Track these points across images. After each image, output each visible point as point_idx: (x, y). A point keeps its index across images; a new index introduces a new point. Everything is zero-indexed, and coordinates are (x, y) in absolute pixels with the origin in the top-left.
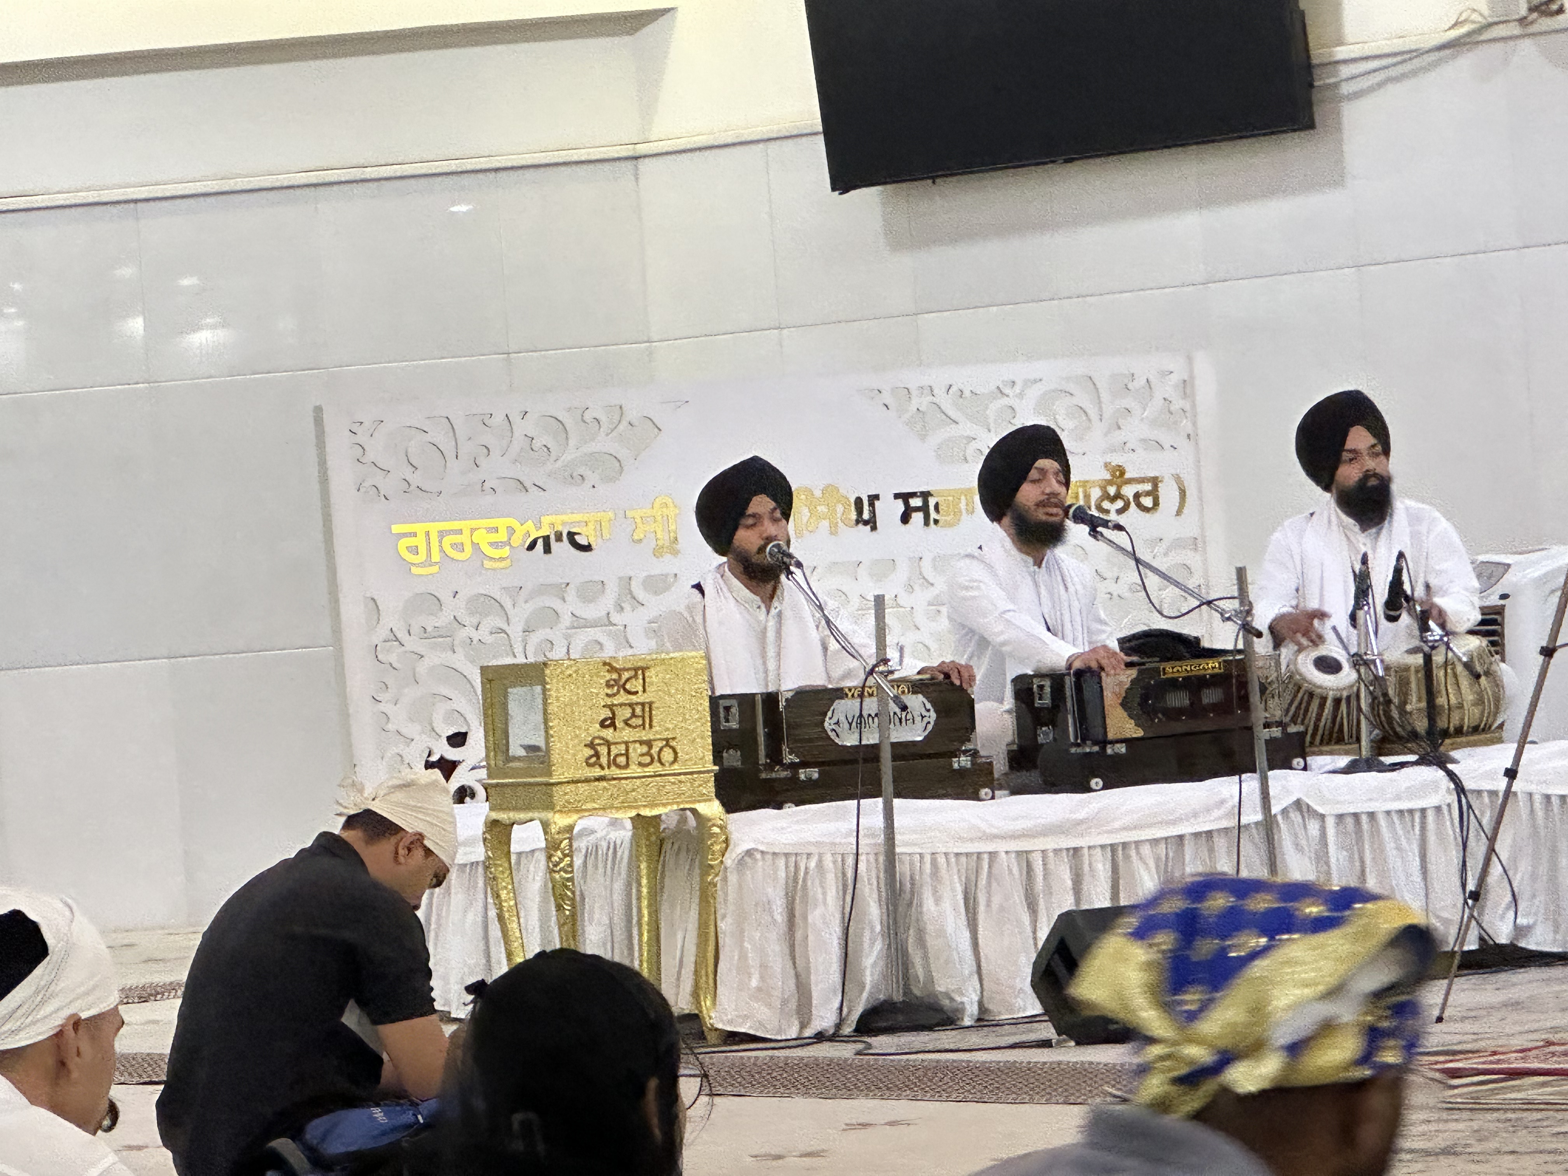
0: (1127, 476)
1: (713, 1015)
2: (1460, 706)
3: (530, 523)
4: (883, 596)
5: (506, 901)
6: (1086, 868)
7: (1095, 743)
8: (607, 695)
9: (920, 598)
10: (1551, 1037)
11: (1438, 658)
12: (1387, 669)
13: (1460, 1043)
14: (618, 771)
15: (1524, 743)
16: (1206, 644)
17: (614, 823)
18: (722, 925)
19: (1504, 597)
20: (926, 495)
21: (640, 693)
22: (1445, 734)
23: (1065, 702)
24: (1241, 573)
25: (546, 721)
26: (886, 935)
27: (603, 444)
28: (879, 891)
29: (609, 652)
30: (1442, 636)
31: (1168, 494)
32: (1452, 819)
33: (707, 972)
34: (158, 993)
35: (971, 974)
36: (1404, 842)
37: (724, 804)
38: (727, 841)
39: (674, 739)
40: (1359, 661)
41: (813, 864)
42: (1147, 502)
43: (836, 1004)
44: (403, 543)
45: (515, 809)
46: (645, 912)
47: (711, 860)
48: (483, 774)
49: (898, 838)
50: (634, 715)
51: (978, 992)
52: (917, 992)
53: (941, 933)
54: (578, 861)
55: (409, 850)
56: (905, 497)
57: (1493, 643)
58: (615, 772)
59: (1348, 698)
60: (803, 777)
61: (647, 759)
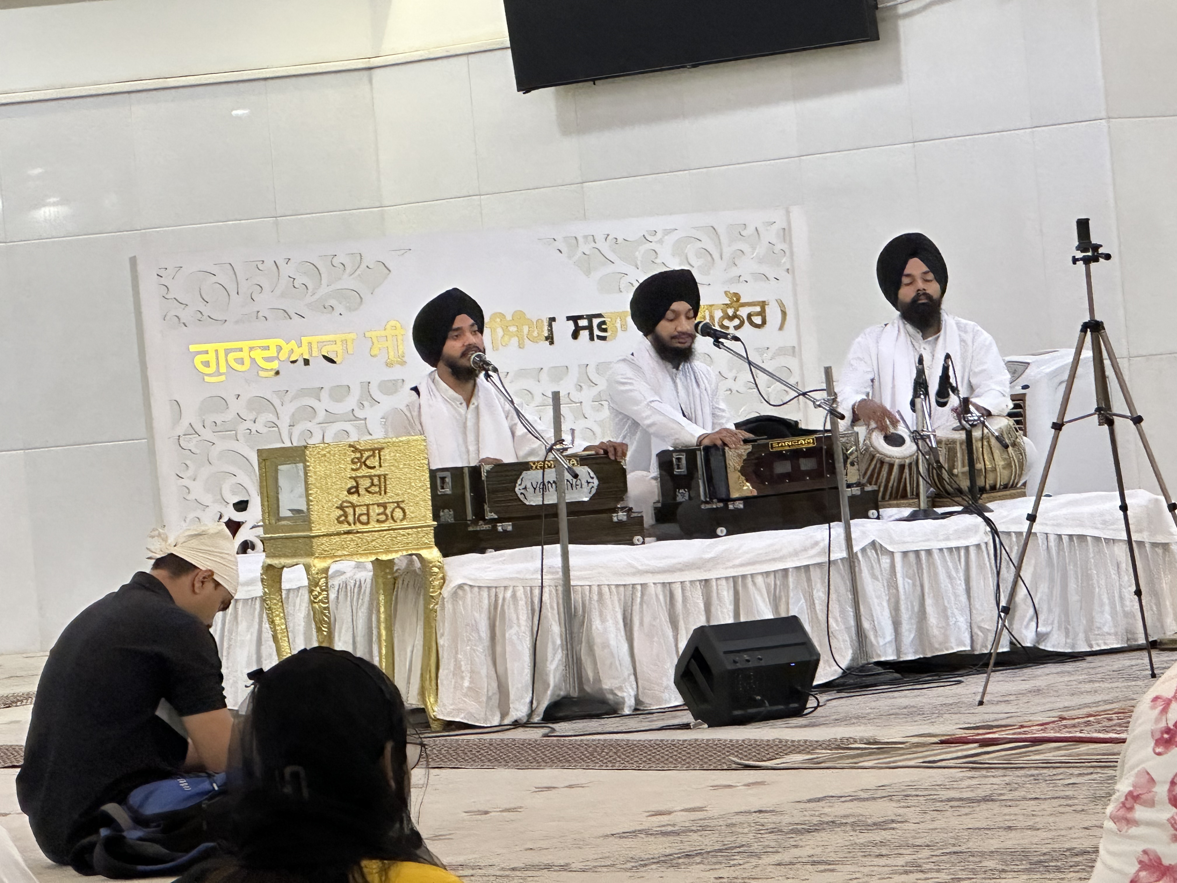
0: (742, 300)
1: (436, 709)
2: (994, 470)
3: (293, 342)
4: (559, 392)
5: (279, 625)
6: (714, 595)
7: (720, 500)
8: (353, 470)
9: (587, 395)
10: (1065, 714)
11: (977, 434)
12: (939, 442)
13: (996, 720)
14: (361, 526)
15: (1041, 496)
16: (803, 426)
17: (359, 566)
18: (441, 642)
19: (1025, 387)
20: (590, 318)
21: (377, 467)
22: (983, 490)
23: (698, 471)
24: (828, 372)
25: (307, 489)
26: (565, 648)
27: (348, 282)
28: (559, 613)
29: (353, 438)
30: (979, 417)
31: (773, 314)
32: (988, 554)
33: (430, 677)
34: (18, 701)
35: (629, 675)
36: (953, 573)
37: (441, 550)
38: (444, 578)
39: (403, 501)
40: (918, 436)
41: (509, 594)
42: (758, 320)
43: (528, 700)
44: (198, 359)
45: (285, 556)
46: (383, 632)
47: (433, 592)
48: (260, 531)
49: (572, 573)
50: (373, 484)
51: (635, 689)
52: (588, 689)
53: (606, 645)
54: (332, 596)
55: (203, 582)
56: (575, 319)
57: (1018, 422)
58: (359, 527)
59: (910, 464)
60: (500, 529)
61: (382, 517)
